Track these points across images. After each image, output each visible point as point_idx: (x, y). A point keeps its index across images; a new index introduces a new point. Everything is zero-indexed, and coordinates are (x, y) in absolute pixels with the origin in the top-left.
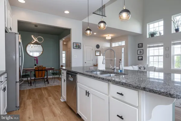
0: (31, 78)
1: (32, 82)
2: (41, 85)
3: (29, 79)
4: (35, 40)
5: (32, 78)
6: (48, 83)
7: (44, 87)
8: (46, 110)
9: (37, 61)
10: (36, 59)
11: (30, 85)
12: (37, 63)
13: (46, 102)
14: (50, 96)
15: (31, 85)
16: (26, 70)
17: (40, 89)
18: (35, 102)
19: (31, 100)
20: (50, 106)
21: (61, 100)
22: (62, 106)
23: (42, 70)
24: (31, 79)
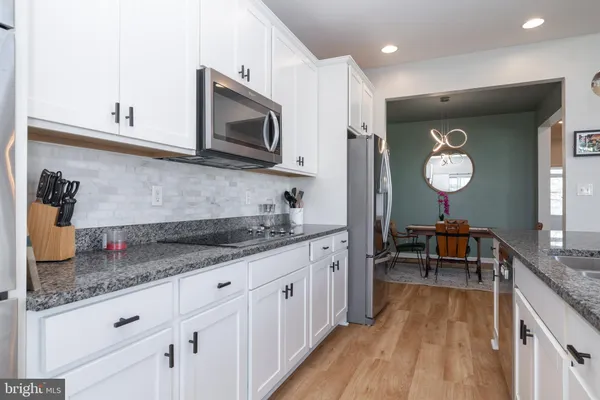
0: (428, 253)
1: (433, 266)
2: (454, 281)
3: (424, 256)
4: (442, 143)
5: (432, 256)
6: (480, 279)
7: (463, 288)
8: (431, 352)
9: (446, 205)
10: (444, 198)
11: (424, 274)
12: (447, 211)
13: (443, 330)
14: (463, 318)
15: (427, 275)
16: (415, 231)
17: (448, 291)
18: (413, 323)
19: (407, 313)
20: (449, 345)
21: (492, 341)
22: (484, 361)
23: (458, 235)
24: (428, 257)
